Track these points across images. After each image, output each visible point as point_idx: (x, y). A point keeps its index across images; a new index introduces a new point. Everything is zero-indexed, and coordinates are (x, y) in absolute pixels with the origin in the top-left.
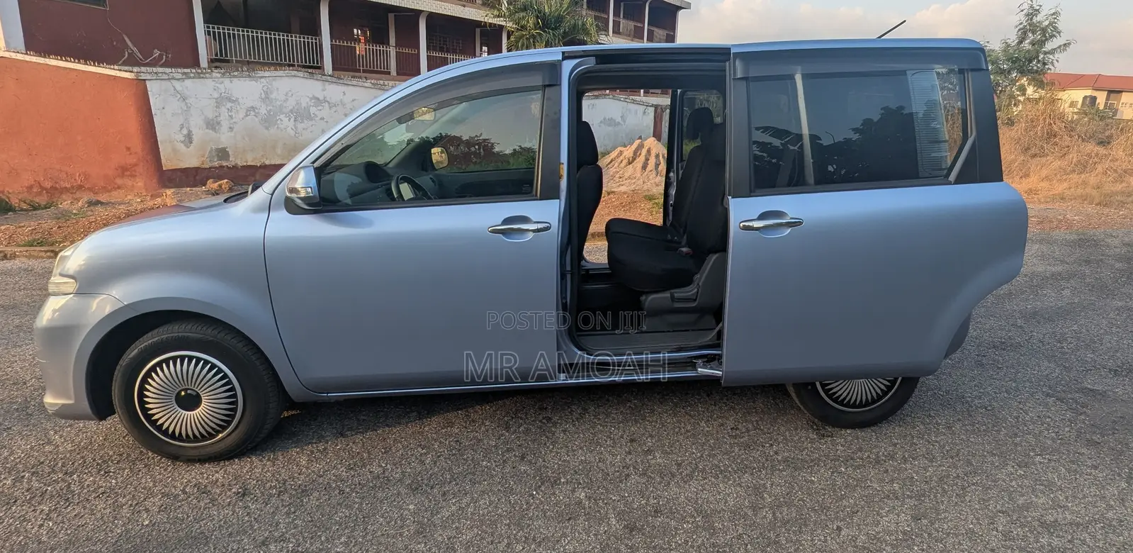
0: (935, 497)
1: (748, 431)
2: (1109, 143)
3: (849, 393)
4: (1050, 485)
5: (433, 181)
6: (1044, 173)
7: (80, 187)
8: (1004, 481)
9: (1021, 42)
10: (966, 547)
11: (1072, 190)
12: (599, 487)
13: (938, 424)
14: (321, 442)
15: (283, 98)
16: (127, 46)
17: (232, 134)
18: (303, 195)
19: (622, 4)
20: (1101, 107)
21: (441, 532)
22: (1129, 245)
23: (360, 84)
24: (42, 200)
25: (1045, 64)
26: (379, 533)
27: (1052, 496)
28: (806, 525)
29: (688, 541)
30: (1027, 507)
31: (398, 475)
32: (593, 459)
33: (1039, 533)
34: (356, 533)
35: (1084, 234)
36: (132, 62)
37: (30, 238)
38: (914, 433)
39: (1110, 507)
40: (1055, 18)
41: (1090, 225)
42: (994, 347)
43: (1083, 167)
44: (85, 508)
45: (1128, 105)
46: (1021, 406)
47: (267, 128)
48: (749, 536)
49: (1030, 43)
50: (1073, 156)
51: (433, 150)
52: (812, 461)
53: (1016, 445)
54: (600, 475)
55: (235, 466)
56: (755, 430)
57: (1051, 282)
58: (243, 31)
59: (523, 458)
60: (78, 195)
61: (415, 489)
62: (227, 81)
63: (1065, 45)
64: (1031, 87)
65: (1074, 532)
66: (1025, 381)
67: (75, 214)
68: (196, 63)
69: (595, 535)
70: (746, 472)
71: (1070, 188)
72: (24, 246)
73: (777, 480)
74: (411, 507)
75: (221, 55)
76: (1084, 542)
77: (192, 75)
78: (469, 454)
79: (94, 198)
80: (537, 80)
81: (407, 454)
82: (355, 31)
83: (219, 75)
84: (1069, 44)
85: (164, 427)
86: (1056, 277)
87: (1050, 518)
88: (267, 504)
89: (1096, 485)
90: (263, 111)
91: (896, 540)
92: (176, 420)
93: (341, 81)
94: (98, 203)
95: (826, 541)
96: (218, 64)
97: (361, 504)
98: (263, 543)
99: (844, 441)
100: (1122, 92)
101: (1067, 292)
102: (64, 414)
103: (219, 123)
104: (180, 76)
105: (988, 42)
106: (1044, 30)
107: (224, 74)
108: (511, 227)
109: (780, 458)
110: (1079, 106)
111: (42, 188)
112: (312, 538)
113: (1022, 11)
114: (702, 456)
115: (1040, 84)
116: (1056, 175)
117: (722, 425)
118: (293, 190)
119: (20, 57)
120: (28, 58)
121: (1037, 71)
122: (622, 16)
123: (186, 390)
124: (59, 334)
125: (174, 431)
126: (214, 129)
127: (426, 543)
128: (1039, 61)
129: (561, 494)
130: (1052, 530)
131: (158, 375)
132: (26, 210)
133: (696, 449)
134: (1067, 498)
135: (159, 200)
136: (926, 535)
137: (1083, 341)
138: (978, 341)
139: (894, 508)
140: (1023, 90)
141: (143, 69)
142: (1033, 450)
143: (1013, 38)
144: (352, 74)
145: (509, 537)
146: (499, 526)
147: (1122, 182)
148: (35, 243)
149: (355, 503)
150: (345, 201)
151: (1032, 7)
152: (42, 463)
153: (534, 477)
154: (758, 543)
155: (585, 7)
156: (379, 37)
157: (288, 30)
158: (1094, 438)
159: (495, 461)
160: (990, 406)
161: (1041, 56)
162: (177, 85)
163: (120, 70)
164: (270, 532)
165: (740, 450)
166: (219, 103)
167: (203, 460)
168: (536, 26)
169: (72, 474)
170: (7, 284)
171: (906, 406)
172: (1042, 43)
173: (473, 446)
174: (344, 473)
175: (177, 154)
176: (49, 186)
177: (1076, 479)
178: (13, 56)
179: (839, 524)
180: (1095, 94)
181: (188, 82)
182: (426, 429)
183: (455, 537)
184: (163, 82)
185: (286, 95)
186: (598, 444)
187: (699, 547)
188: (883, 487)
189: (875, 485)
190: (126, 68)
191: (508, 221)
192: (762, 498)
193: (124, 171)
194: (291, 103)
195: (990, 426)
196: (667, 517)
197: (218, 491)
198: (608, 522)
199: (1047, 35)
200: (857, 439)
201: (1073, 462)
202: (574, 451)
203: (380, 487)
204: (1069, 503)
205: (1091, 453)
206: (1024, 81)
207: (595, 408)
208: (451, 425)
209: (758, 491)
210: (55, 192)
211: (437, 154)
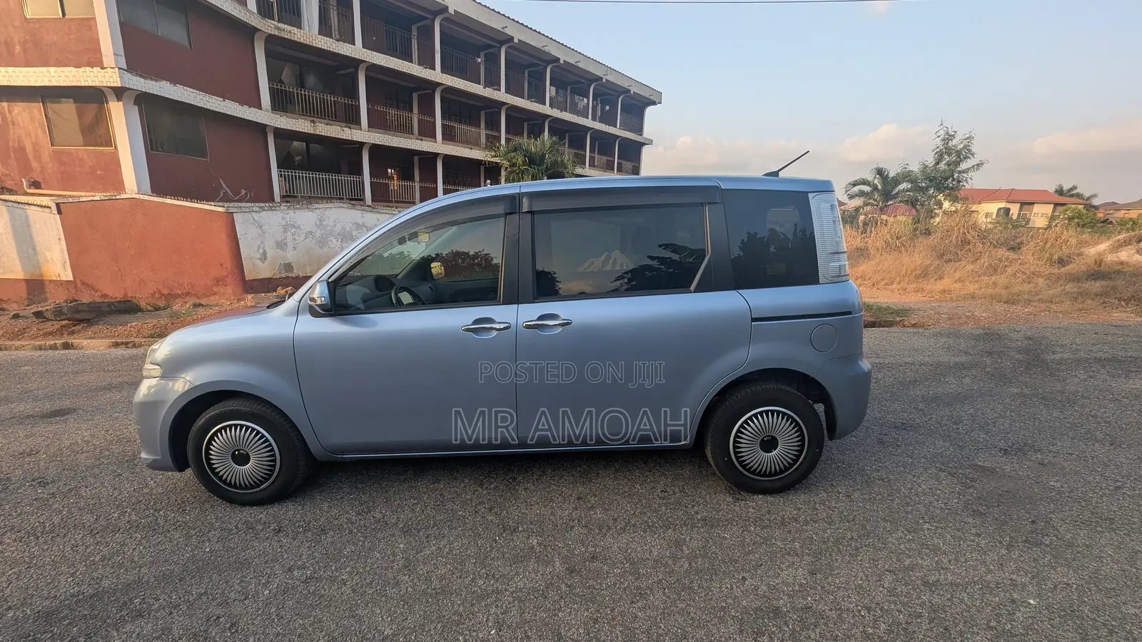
0: (830, 555)
1: (674, 493)
2: (1019, 248)
3: (760, 465)
4: (936, 550)
5: (431, 289)
6: (957, 275)
7: (188, 294)
8: (893, 544)
9: (937, 163)
10: (854, 600)
11: (983, 290)
12: (549, 536)
13: (840, 493)
14: (339, 492)
15: (333, 224)
16: (222, 188)
17: (295, 252)
18: (319, 302)
19: (597, 143)
20: (1015, 217)
21: (422, 567)
22: (1030, 338)
23: (390, 212)
24: (162, 304)
25: (959, 182)
26: (376, 566)
27: (936, 559)
28: (716, 574)
29: (616, 584)
30: (912, 567)
31: (393, 520)
32: (546, 513)
33: (921, 591)
34: (358, 565)
35: (989, 329)
36: (226, 199)
37: (152, 332)
38: (817, 499)
39: (990, 571)
40: (969, 142)
41: (996, 320)
42: (896, 427)
43: (994, 270)
44: (166, 537)
45: (1040, 215)
46: (915, 479)
47: (321, 248)
48: (667, 582)
49: (945, 164)
50: (985, 261)
51: (433, 265)
52: (727, 520)
53: (907, 513)
54: (551, 526)
55: (274, 510)
56: (681, 493)
57: (954, 371)
58: (306, 173)
59: (491, 509)
60: (187, 299)
61: (406, 532)
62: (291, 212)
63: (978, 165)
64: (947, 202)
65: (954, 591)
66: (920, 458)
67: (183, 314)
68: (272, 200)
69: (542, 575)
70: (670, 528)
71: (981, 288)
72: (148, 337)
73: (696, 536)
74: (402, 546)
75: (290, 193)
76: (962, 601)
77: (266, 208)
78: (449, 505)
79: (197, 301)
80: (500, 209)
81: (402, 504)
82: (389, 170)
83: (286, 208)
84: (982, 164)
85: (224, 478)
86: (960, 367)
87: (932, 579)
88: (295, 540)
89: (979, 551)
90: (318, 235)
91: (793, 591)
92: (232, 473)
93: (376, 210)
94: (200, 305)
95: (732, 588)
96: (287, 199)
97: (364, 542)
98: (289, 570)
99: (757, 504)
100: (1034, 203)
101: (967, 380)
102: (154, 466)
103: (285, 244)
104: (257, 209)
105: (907, 165)
106: (959, 153)
107: (289, 207)
108: (481, 325)
109: (699, 517)
110: (994, 217)
111: (163, 295)
112: (325, 567)
113: (939, 137)
114: (634, 513)
115: (954, 199)
116: (968, 277)
117: (654, 488)
118: (312, 300)
119: (146, 198)
120: (152, 199)
121: (952, 188)
122: (596, 153)
123: (238, 450)
124: (150, 406)
125: (231, 481)
126: (282, 249)
127: (409, 575)
128: (954, 180)
129: (519, 541)
130: (934, 589)
131: (219, 439)
132: (150, 311)
133: (631, 507)
134: (949, 561)
135: (242, 302)
136: (819, 588)
137: (978, 424)
138: (881, 421)
139: (793, 563)
140: (940, 205)
141: (232, 204)
142: (923, 518)
143: (930, 161)
144: (386, 204)
145: (474, 573)
146: (467, 564)
147: (1029, 283)
148: (155, 336)
149: (360, 541)
150: (358, 306)
151: (947, 133)
152: (140, 502)
153: (498, 525)
154: (674, 588)
155: (567, 145)
156: (406, 175)
157: (339, 172)
158: (980, 509)
159: (469, 512)
160: (887, 478)
161: (956, 175)
162: (256, 216)
163: (215, 206)
164: (295, 561)
165: (666, 509)
166: (286, 229)
167: (252, 503)
168: (524, 163)
169: (160, 510)
170: (132, 366)
171: (812, 476)
172: (957, 163)
173: (454, 498)
174: (354, 517)
175: (256, 268)
176: (166, 293)
177: (960, 545)
178: (141, 197)
179: (745, 575)
180: (1008, 205)
181: (263, 214)
182: (419, 484)
183: (432, 571)
184: (245, 214)
185: (335, 222)
186: (552, 500)
187: (625, 589)
188: (785, 545)
189: (779, 543)
190: (220, 204)
191: (477, 321)
192: (681, 550)
193: (219, 281)
194: (338, 228)
195: (885, 495)
196: (602, 562)
197: (260, 528)
198: (553, 565)
199: (962, 157)
200: (767, 503)
201: (958, 530)
202: (532, 505)
203: (379, 529)
204: (951, 565)
205: (976, 523)
206: (941, 197)
207: (552, 471)
208: (438, 481)
209: (679, 544)
210: (171, 297)
211: (436, 268)
